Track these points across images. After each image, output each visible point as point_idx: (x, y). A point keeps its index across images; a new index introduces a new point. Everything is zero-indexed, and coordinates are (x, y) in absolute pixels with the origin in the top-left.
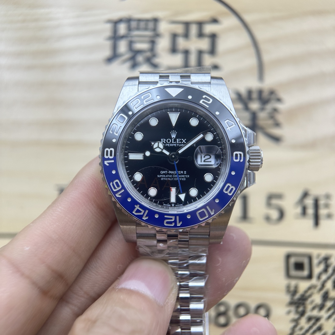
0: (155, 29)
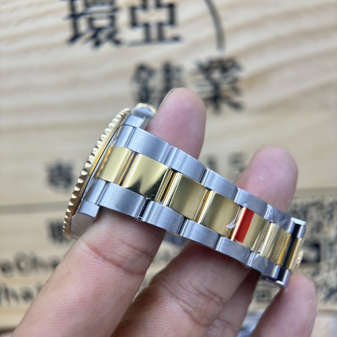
0: (112, 3)
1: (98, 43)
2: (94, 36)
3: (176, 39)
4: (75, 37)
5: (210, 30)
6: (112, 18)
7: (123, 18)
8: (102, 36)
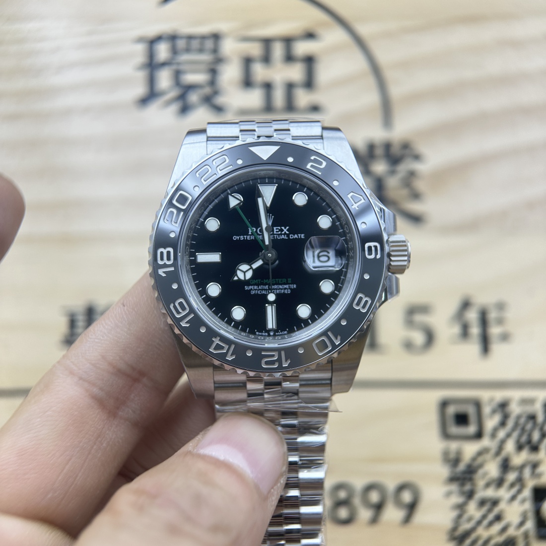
0: (215, 51)
1: (185, 109)
2: (182, 97)
3: (315, 109)
4: (151, 96)
5: (371, 98)
6: (213, 72)
7: (230, 73)
8: (193, 97)
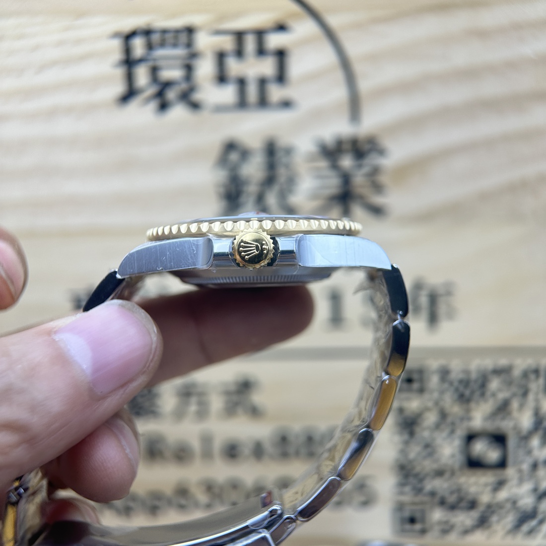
0: (189, 45)
1: (164, 106)
2: (160, 94)
3: (286, 104)
4: (129, 94)
5: (339, 93)
6: (189, 69)
7: (205, 69)
8: (171, 95)
